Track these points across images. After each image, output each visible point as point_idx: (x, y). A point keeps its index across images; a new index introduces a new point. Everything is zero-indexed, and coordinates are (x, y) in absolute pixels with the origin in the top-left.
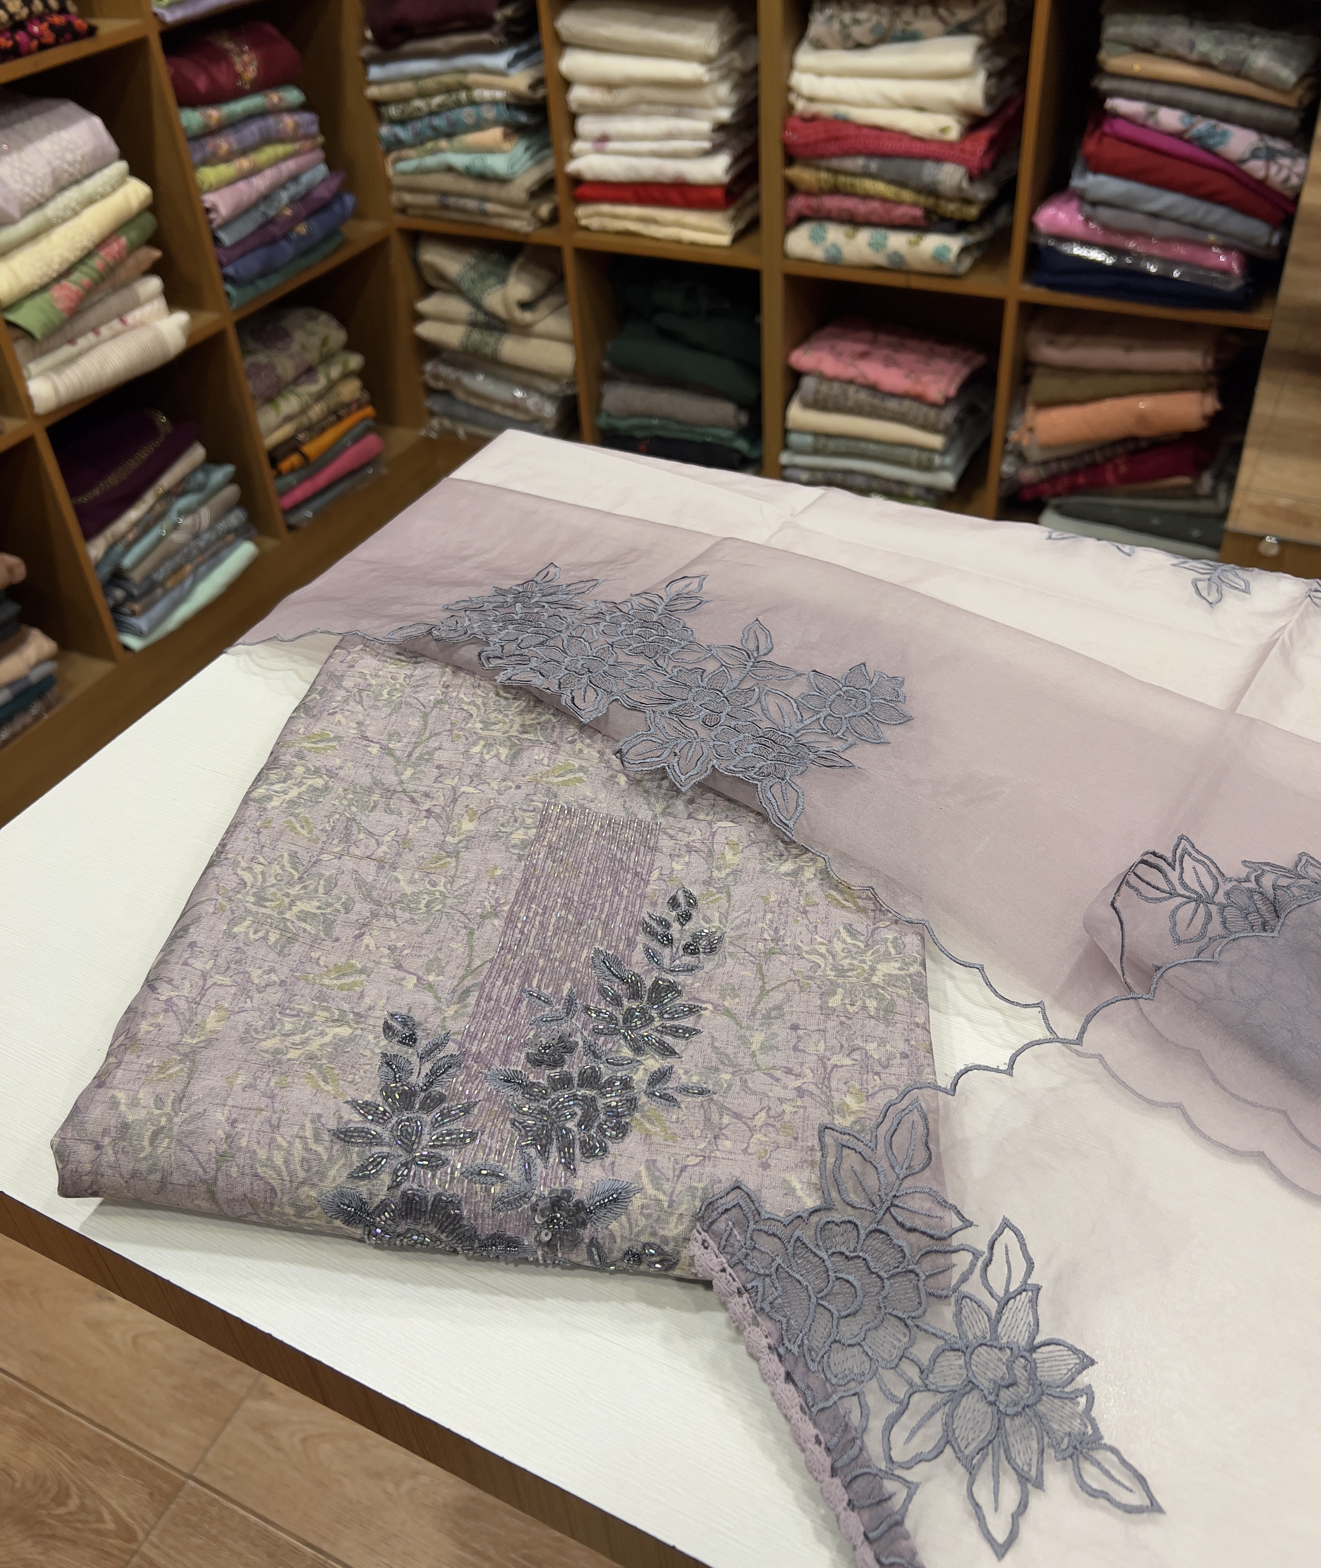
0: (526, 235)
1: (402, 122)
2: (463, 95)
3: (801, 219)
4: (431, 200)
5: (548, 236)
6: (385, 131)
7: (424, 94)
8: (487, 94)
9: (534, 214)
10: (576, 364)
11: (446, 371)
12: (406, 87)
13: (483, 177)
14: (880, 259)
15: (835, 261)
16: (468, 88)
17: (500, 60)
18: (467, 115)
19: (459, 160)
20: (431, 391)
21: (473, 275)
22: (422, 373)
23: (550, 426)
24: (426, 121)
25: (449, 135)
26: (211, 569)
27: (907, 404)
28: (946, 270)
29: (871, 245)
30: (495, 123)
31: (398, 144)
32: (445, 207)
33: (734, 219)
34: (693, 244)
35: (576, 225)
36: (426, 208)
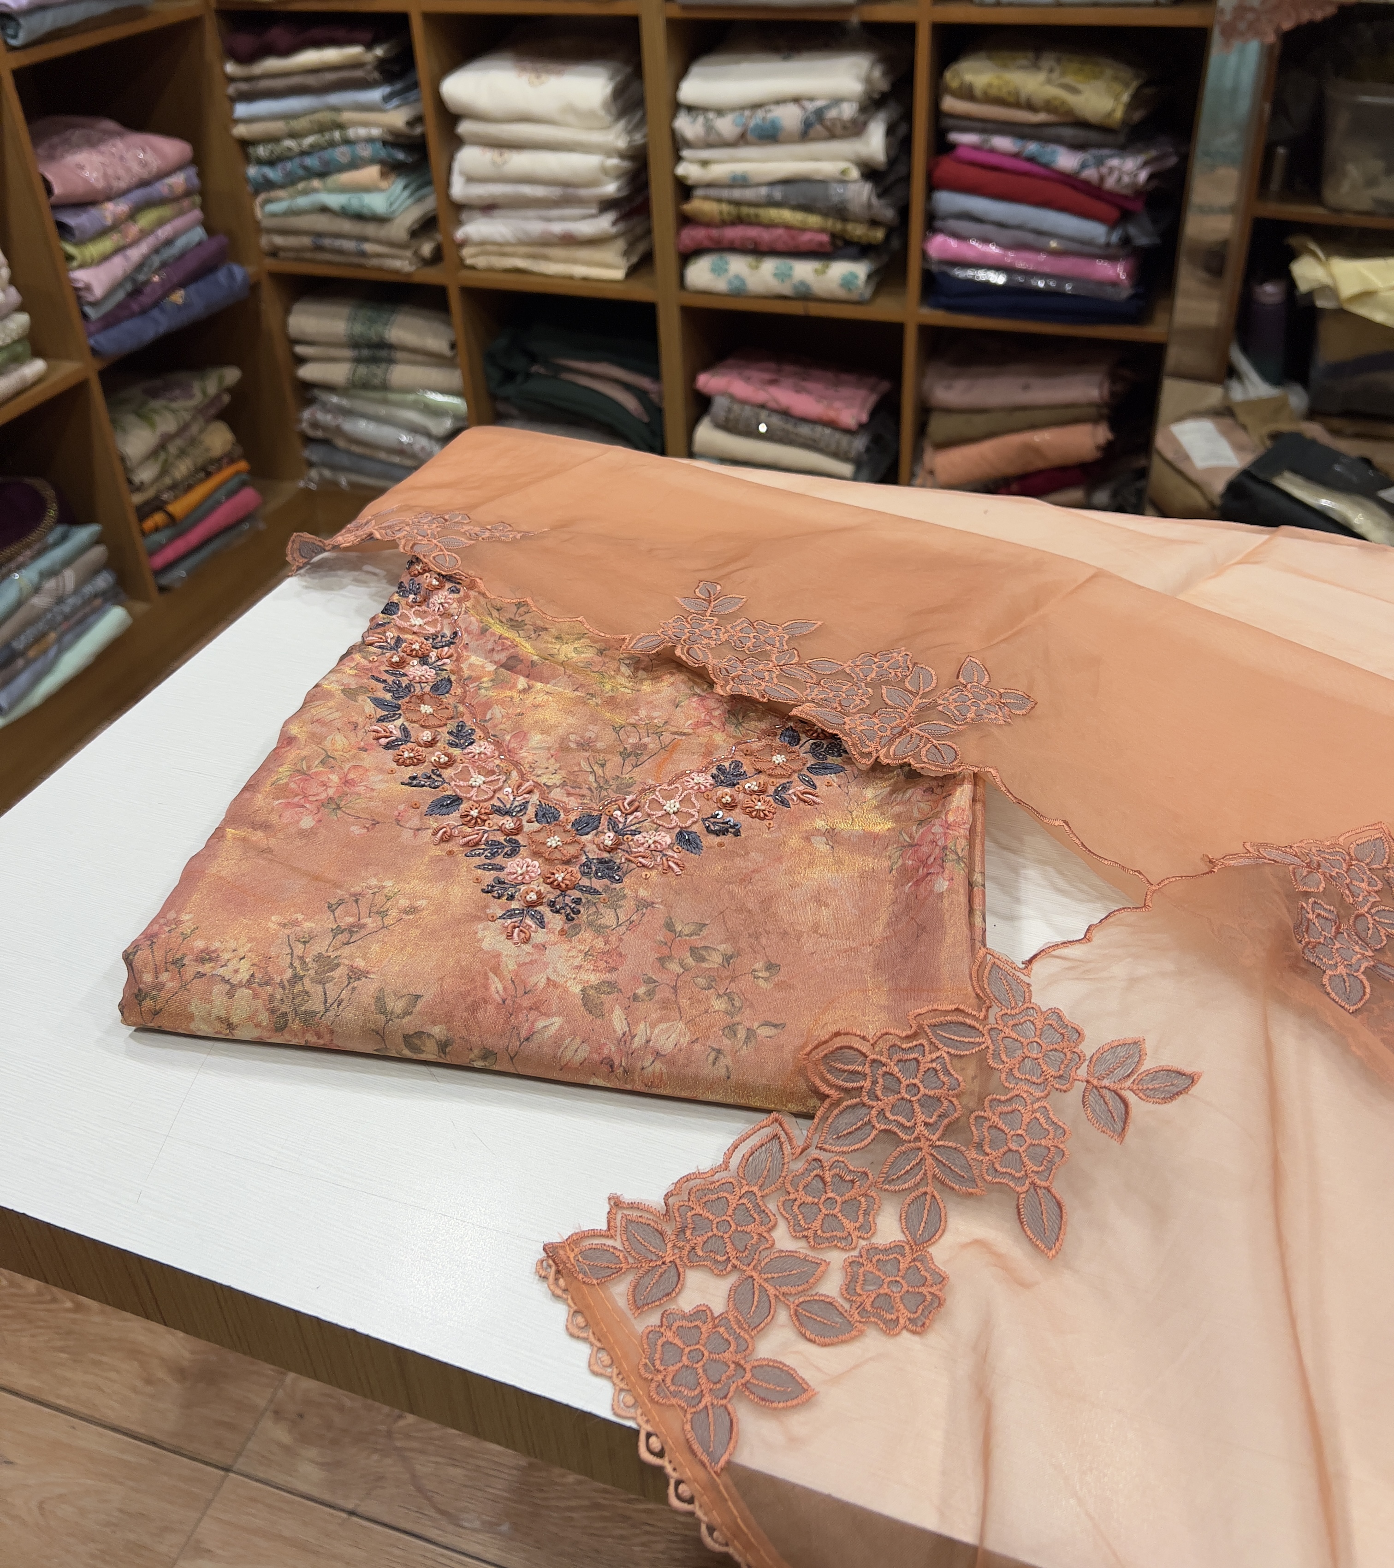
0: (409, 275)
1: (271, 162)
2: (337, 135)
4: (306, 241)
5: (432, 276)
6: (252, 171)
7: (293, 135)
8: (362, 132)
9: (416, 253)
11: (324, 419)
12: (275, 127)
13: (360, 217)
14: (785, 288)
15: (738, 292)
16: (341, 126)
17: (373, 96)
18: (341, 154)
19: (334, 200)
20: (309, 440)
22: (300, 421)
24: (297, 161)
25: (322, 175)
26: (78, 637)
27: (819, 430)
29: (775, 275)
30: (372, 161)
31: (268, 185)
32: (319, 248)
33: (626, 254)
34: (585, 279)
35: (462, 264)
36: (298, 250)
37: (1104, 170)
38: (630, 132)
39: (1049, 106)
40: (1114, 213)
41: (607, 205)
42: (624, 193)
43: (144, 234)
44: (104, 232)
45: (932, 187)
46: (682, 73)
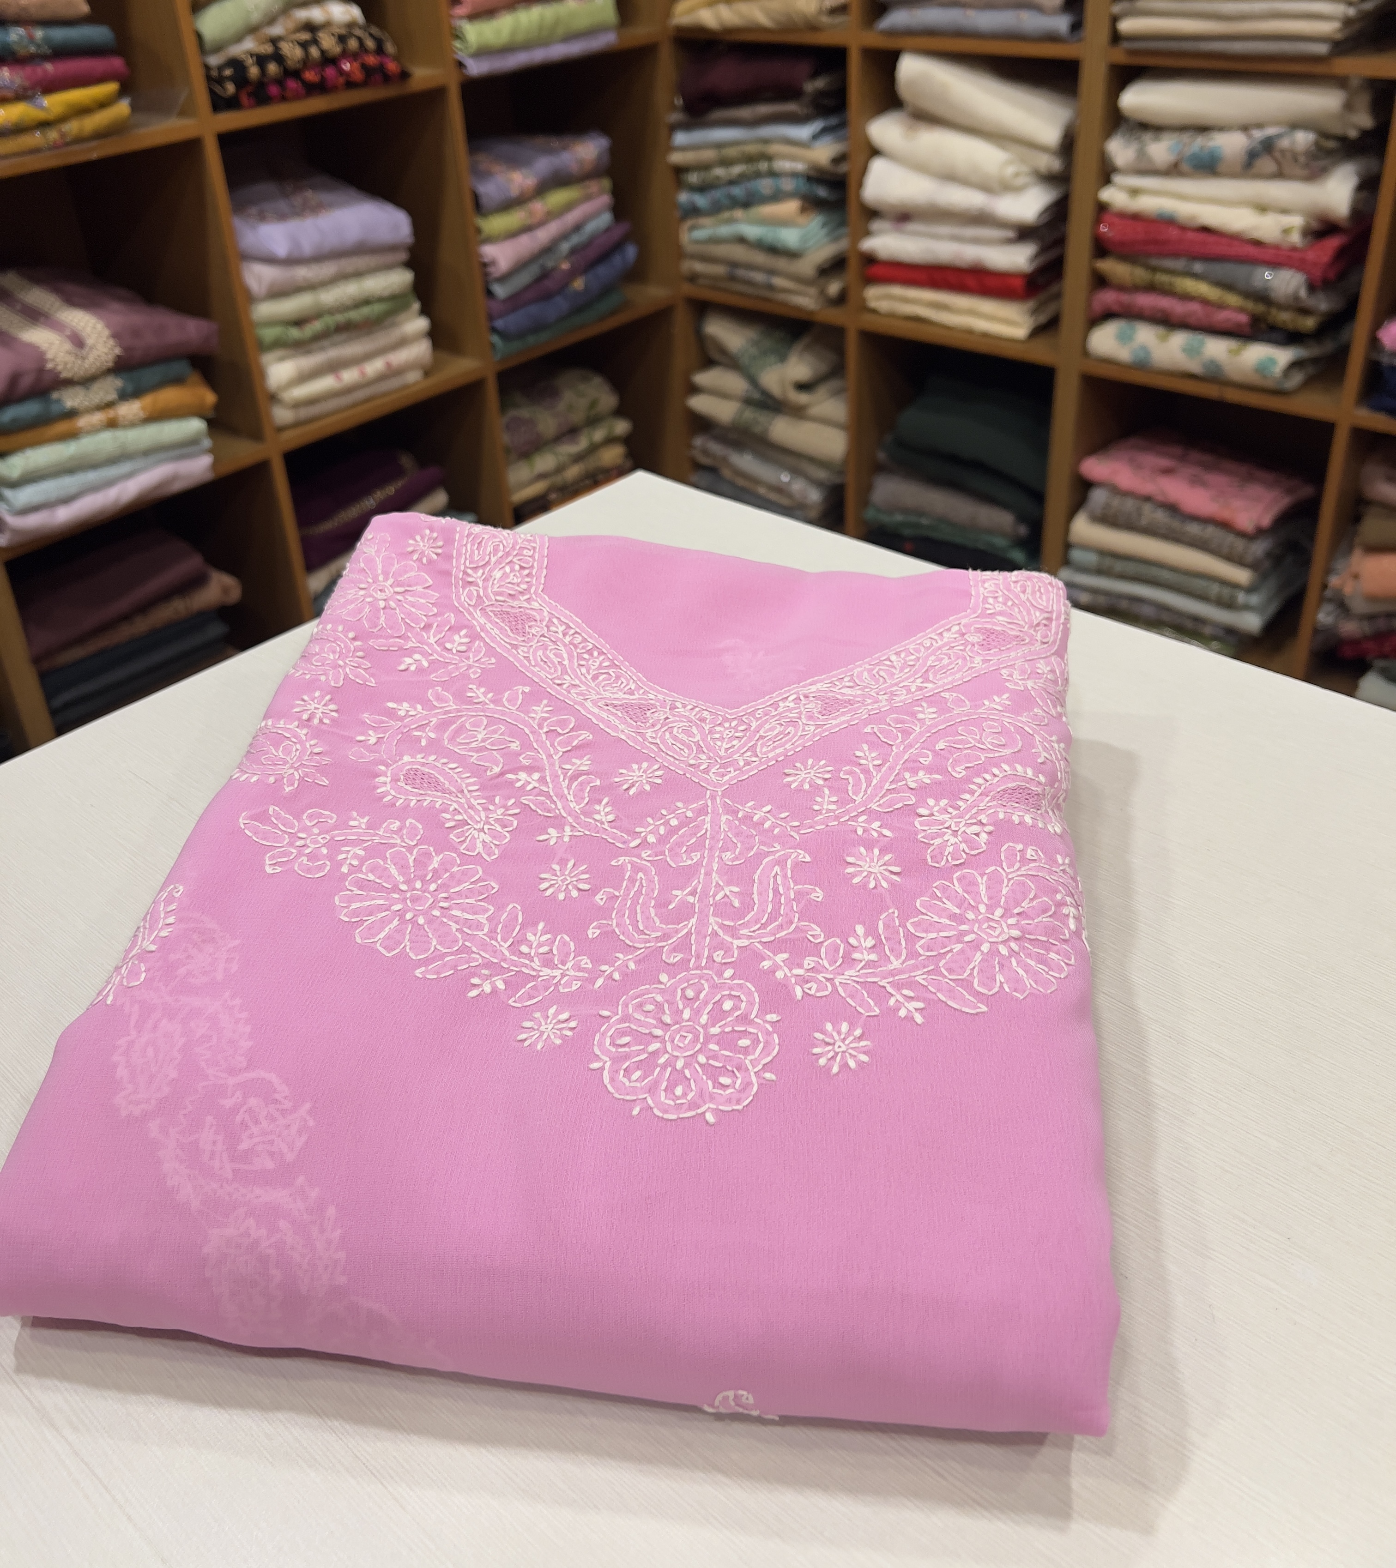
0: (812, 313)
1: (702, 189)
2: (763, 166)
3: (1108, 316)
4: (719, 270)
5: (834, 316)
6: (684, 197)
7: (726, 163)
8: (787, 165)
9: (822, 292)
10: (848, 454)
11: (715, 448)
12: (709, 155)
13: (773, 250)
14: (1194, 366)
15: (1141, 365)
16: (769, 158)
17: (803, 132)
18: (765, 185)
19: (752, 231)
20: (698, 467)
21: (754, 351)
22: (690, 446)
23: (814, 514)
24: (725, 190)
25: (746, 205)
27: (1210, 531)
28: (1269, 384)
29: (1184, 350)
30: (793, 195)
31: (694, 211)
32: (732, 278)
34: (987, 335)
35: (864, 307)
36: (715, 278)
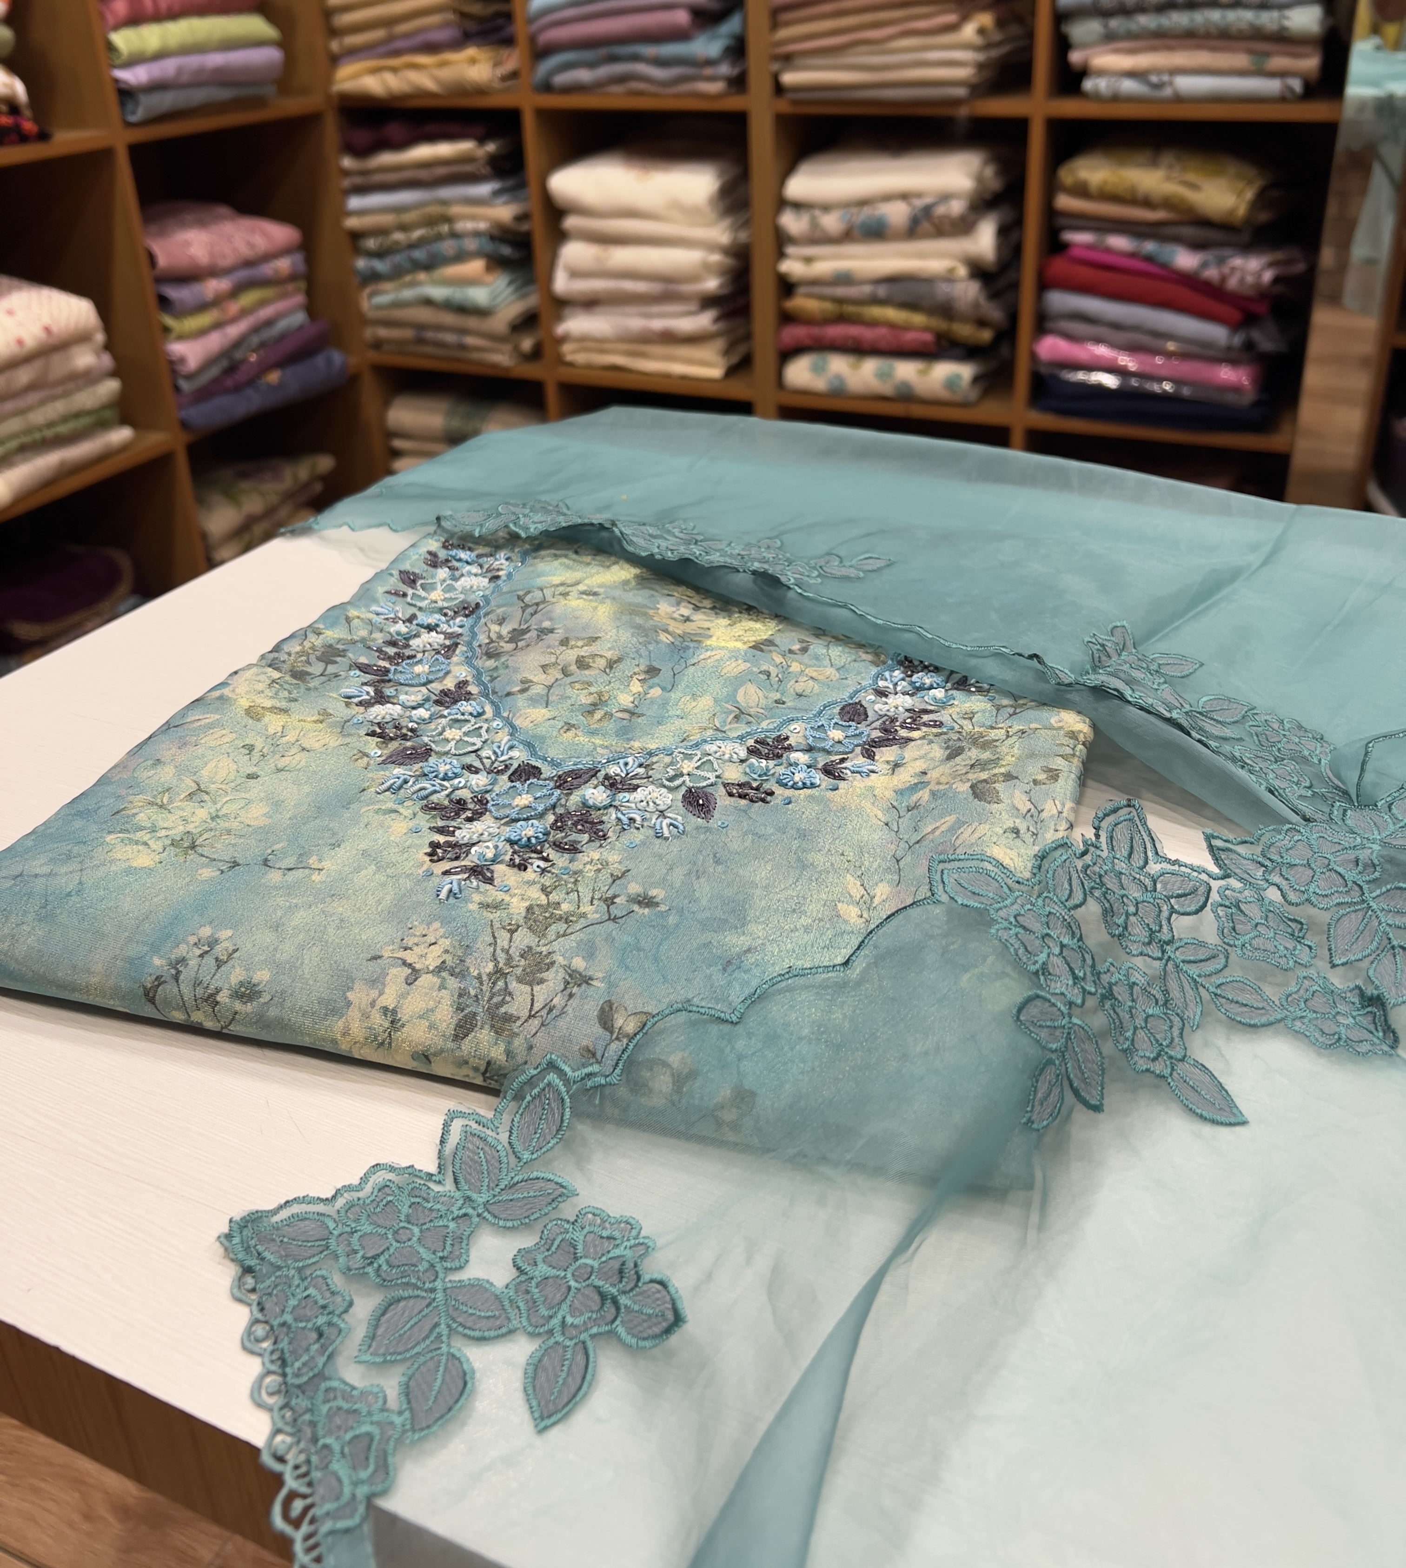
0: (507, 369)
1: (380, 254)
2: (445, 228)
3: (799, 350)
4: (408, 334)
5: (531, 371)
6: (361, 263)
7: (404, 228)
8: (468, 226)
9: (516, 348)
12: (386, 219)
13: (463, 309)
14: (886, 389)
15: (838, 392)
16: (448, 219)
17: (482, 191)
18: (448, 247)
19: (438, 293)
24: (405, 254)
25: (429, 267)
28: (958, 398)
29: (877, 375)
30: (476, 255)
31: (374, 277)
32: (420, 341)
33: (727, 352)
34: (684, 378)
35: (560, 361)
36: (401, 343)
37: (1226, 270)
38: (736, 228)
39: (1168, 203)
40: (1237, 315)
41: (708, 302)
42: (725, 291)
43: (244, 313)
44: (202, 307)
45: (1044, 285)
46: (789, 169)
